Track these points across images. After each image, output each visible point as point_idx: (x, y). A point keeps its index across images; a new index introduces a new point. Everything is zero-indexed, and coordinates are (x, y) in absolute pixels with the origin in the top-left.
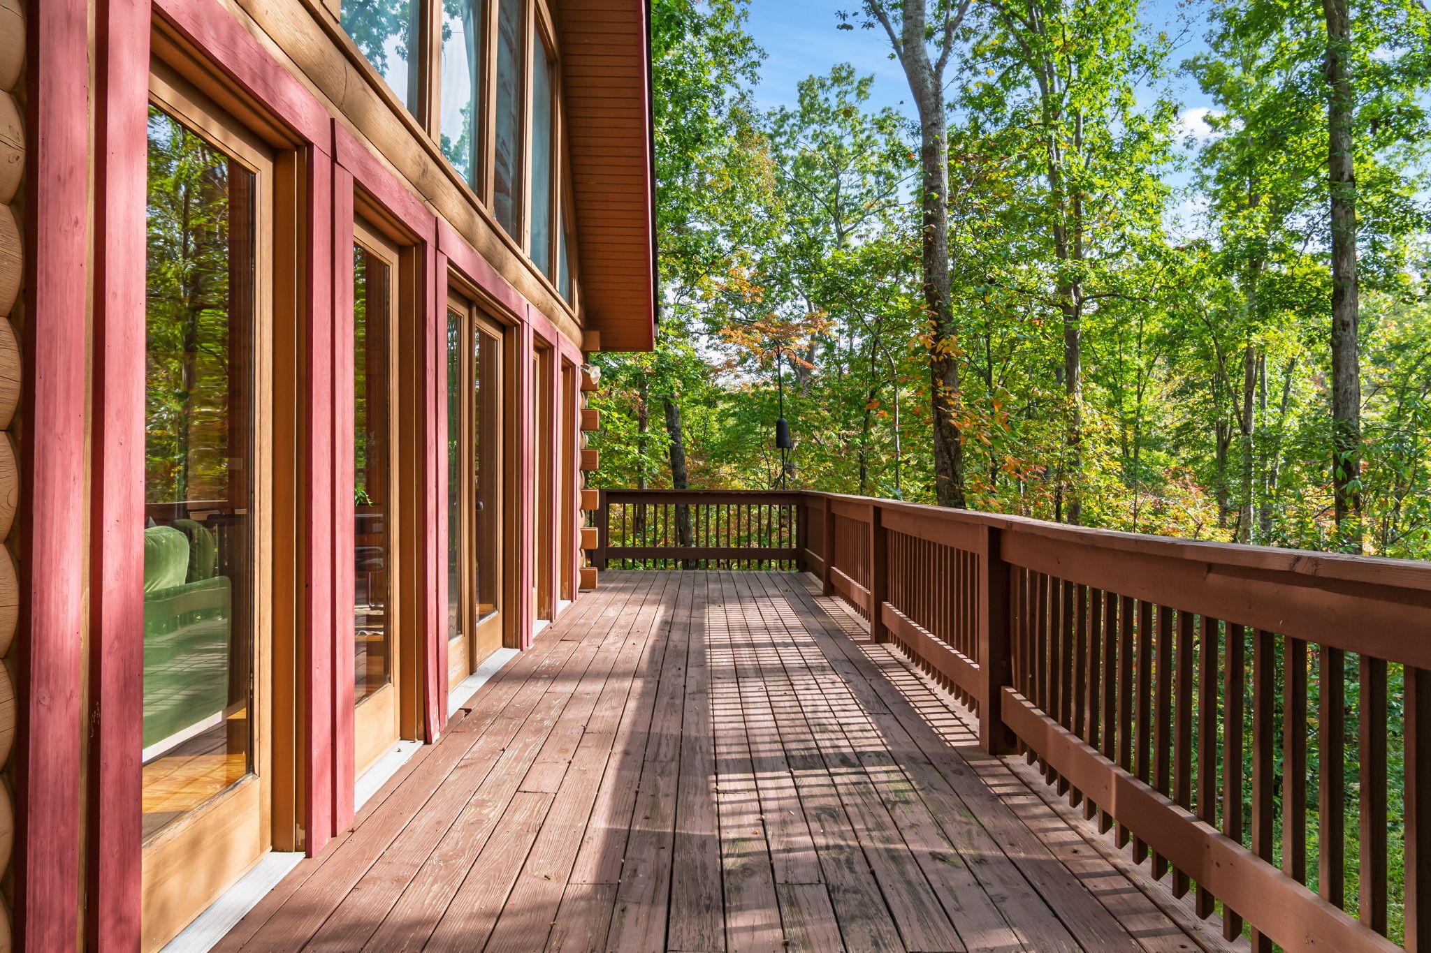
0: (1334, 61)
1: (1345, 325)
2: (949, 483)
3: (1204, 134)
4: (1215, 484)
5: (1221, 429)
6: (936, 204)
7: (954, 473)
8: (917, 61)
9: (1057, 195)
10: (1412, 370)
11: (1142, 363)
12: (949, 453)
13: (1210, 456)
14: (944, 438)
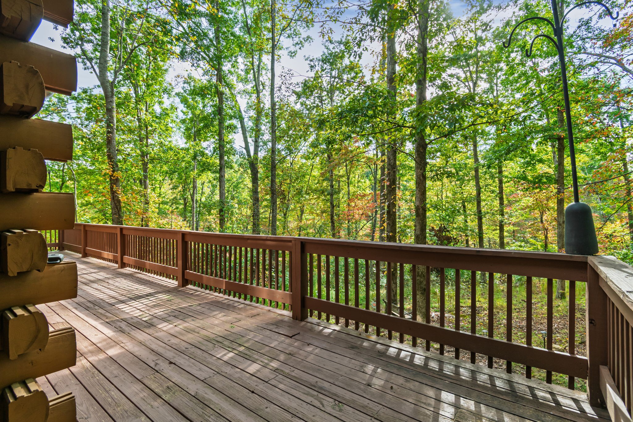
0: (220, 110)
1: (222, 176)
2: (117, 218)
3: (181, 116)
4: (183, 214)
5: (185, 199)
6: (112, 128)
7: (119, 215)
8: (105, 79)
9: (140, 126)
10: (230, 186)
11: (161, 178)
12: (117, 208)
13: (181, 207)
14: (115, 204)
